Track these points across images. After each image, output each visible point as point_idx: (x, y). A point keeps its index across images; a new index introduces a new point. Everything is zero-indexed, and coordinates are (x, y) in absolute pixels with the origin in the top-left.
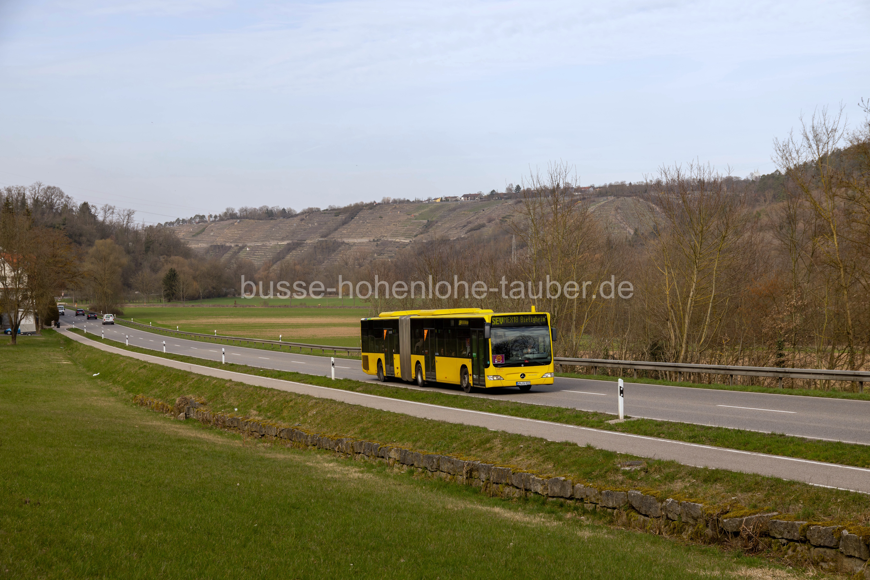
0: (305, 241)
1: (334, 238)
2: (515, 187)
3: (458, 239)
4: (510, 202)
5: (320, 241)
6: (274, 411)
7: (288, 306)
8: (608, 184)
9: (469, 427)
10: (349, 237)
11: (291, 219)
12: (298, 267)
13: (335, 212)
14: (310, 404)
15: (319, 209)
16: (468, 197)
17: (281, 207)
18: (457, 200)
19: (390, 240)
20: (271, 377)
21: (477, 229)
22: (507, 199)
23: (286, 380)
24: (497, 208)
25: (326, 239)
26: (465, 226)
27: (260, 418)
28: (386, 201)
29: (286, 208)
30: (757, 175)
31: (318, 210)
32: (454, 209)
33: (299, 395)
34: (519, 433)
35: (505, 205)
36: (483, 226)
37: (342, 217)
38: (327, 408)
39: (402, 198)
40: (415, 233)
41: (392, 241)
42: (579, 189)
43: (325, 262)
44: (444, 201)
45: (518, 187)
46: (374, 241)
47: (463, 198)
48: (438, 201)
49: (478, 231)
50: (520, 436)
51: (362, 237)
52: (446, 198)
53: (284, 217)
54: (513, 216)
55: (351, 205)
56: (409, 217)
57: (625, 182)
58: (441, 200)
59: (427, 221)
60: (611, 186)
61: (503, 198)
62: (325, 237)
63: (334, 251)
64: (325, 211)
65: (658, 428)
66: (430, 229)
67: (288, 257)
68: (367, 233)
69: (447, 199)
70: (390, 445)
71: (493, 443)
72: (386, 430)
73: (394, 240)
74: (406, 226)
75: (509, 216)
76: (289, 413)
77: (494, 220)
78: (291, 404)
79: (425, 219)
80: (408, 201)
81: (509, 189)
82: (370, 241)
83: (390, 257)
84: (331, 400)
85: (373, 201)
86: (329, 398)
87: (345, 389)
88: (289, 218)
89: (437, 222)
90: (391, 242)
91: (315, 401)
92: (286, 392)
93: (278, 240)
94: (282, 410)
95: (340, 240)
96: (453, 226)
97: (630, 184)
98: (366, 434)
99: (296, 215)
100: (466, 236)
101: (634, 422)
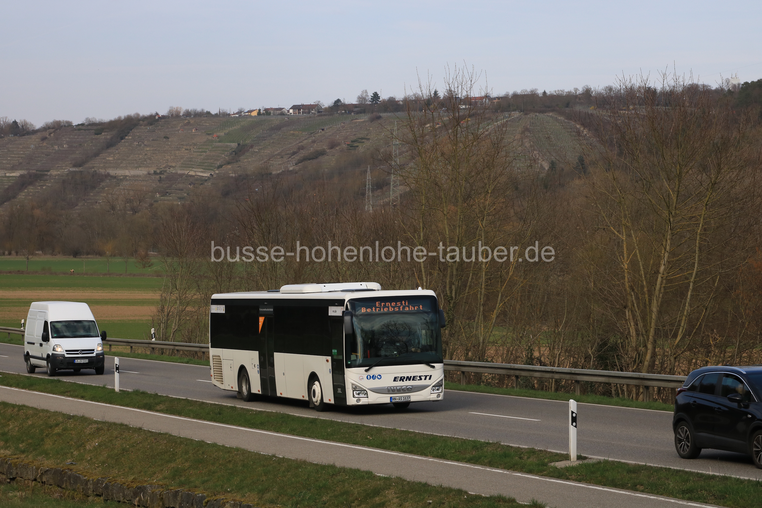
0: (48, 171)
1: (93, 167)
2: (370, 94)
3: (283, 173)
4: (364, 118)
5: (71, 172)
6: (30, 441)
7: (22, 273)
8: (511, 93)
9: (343, 470)
10: (117, 167)
11: (26, 137)
12: (37, 212)
13: (95, 128)
14: (88, 431)
15: (71, 123)
16: (299, 110)
17: (11, 120)
18: (283, 114)
19: (180, 172)
20: (17, 386)
21: (313, 159)
22: (357, 113)
23: (42, 391)
24: (343, 127)
25: (81, 169)
26: (294, 153)
27: (8, 452)
28: (174, 113)
29: (18, 121)
30: (735, 82)
31: (69, 124)
32: (278, 128)
33: (70, 417)
34: (423, 481)
35: (356, 123)
36: (322, 153)
37: (106, 136)
38: (116, 437)
39: (199, 109)
40: (218, 163)
41: (184, 174)
42: (468, 100)
43: (80, 204)
44: (263, 114)
45: (376, 96)
46: (155, 173)
47: (291, 111)
48: (254, 114)
49: (314, 161)
50: (426, 485)
51: (137, 167)
52: (266, 110)
53: (15, 135)
54: (368, 139)
55: (120, 118)
56: (210, 138)
57: (536, 90)
58: (259, 113)
59: (236, 144)
60: (515, 96)
61: (353, 111)
62: (80, 166)
63: (93, 187)
64: (80, 127)
65: (633, 475)
66: (242, 157)
67: (22, 196)
68: (145, 161)
69: (267, 112)
70: (222, 497)
71: (385, 496)
72: (214, 472)
73: (186, 172)
74: (205, 152)
75: (362, 139)
76: (54, 444)
77: (339, 144)
78: (57, 430)
79: (234, 142)
80: (208, 113)
81: (362, 99)
82: (149, 174)
83: (180, 198)
84: (122, 425)
85: (154, 113)
86: (118, 421)
87: (139, 408)
88: (24, 135)
89: (252, 147)
90: (181, 175)
91: (96, 426)
92: (47, 411)
93: (6, 169)
94: (43, 440)
95: (102, 171)
96: (276, 153)
97: (545, 93)
98: (183, 479)
99: (35, 132)
100: (297, 168)
101: (593, 465)
